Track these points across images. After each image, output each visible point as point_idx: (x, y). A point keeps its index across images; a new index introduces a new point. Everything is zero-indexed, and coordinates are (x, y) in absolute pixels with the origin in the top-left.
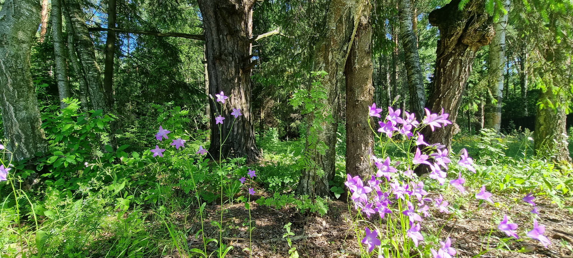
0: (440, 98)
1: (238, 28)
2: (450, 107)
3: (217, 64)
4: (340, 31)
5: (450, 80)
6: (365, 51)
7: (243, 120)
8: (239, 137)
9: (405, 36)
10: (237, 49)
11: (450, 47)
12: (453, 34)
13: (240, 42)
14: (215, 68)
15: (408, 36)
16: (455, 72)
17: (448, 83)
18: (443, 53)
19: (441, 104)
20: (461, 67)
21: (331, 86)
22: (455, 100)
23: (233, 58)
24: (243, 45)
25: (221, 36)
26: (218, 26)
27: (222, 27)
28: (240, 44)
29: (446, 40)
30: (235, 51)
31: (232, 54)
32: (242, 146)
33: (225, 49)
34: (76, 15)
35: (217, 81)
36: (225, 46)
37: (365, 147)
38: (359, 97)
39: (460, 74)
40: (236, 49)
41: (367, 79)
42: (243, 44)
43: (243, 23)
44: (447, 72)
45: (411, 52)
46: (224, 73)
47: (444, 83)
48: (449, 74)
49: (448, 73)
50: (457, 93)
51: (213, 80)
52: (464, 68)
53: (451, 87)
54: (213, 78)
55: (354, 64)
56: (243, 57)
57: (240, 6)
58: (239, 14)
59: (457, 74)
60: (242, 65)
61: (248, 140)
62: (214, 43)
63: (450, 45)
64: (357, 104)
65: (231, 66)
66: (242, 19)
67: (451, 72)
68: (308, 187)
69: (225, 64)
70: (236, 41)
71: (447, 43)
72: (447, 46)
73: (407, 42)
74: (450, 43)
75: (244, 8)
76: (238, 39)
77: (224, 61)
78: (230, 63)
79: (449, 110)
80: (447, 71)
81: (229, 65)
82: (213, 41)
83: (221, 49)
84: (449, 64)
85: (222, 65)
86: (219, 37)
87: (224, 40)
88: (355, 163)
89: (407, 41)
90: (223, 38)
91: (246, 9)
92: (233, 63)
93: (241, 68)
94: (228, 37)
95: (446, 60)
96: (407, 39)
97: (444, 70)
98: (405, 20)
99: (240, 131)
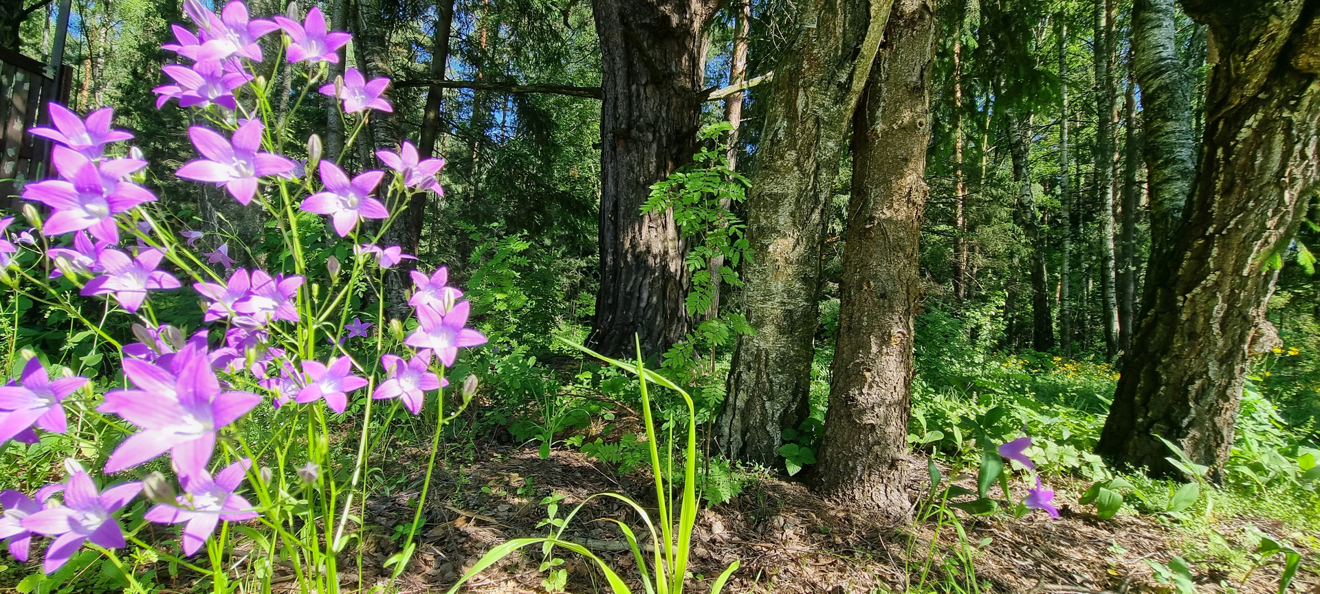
0: (1210, 240)
1: (674, 69)
2: (1243, 267)
3: (620, 149)
4: (829, 33)
5: (1246, 182)
6: (906, 86)
7: (664, 276)
8: (650, 313)
9: (1149, 73)
10: (667, 116)
11: (1248, 81)
12: (1257, 41)
13: (674, 100)
14: (614, 158)
15: (1159, 72)
16: (1267, 157)
17: (1240, 193)
18: (1224, 101)
19: (1209, 255)
20: (1289, 142)
21: (801, 179)
22: (1263, 245)
23: (654, 135)
24: (683, 106)
25: (634, 87)
26: (629, 64)
27: (639, 67)
28: (674, 104)
29: (1235, 60)
30: (661, 119)
31: (653, 126)
32: (655, 334)
33: (640, 116)
34: (377, 58)
35: (616, 185)
36: (640, 110)
37: (880, 346)
38: (877, 209)
39: (1283, 166)
40: (664, 115)
41: (906, 160)
42: (683, 104)
43: (686, 56)
44: (1236, 159)
45: (1166, 119)
46: (632, 169)
47: (1227, 191)
48: (1244, 165)
49: (1242, 160)
50: (1269, 224)
51: (610, 184)
52: (1298, 147)
53: (1251, 204)
54: (610, 179)
55: (873, 120)
56: (678, 132)
57: (682, 18)
58: (678, 37)
59: (1275, 165)
60: (674, 151)
61: (671, 322)
62: (619, 104)
63: (1247, 74)
64: (868, 226)
65: (649, 153)
66: (683, 48)
67: (1254, 158)
68: (730, 436)
69: (637, 148)
70: (665, 97)
71: (1238, 68)
72: (1239, 76)
73: (1155, 91)
74: (1248, 68)
75: (692, 22)
76: (672, 92)
77: (635, 141)
78: (648, 145)
79: (1241, 276)
80: (1239, 155)
81: (646, 151)
82: (616, 99)
83: (631, 114)
84: (1245, 133)
85: (629, 151)
86: (630, 90)
87: (638, 96)
88: (847, 387)
89: (1155, 87)
90: (638, 90)
91: (697, 25)
92: (654, 146)
93: (672, 159)
94: (649, 89)
95: (1236, 120)
96: (1156, 83)
97: (1228, 151)
98: (1152, 28)
99: (655, 299)
